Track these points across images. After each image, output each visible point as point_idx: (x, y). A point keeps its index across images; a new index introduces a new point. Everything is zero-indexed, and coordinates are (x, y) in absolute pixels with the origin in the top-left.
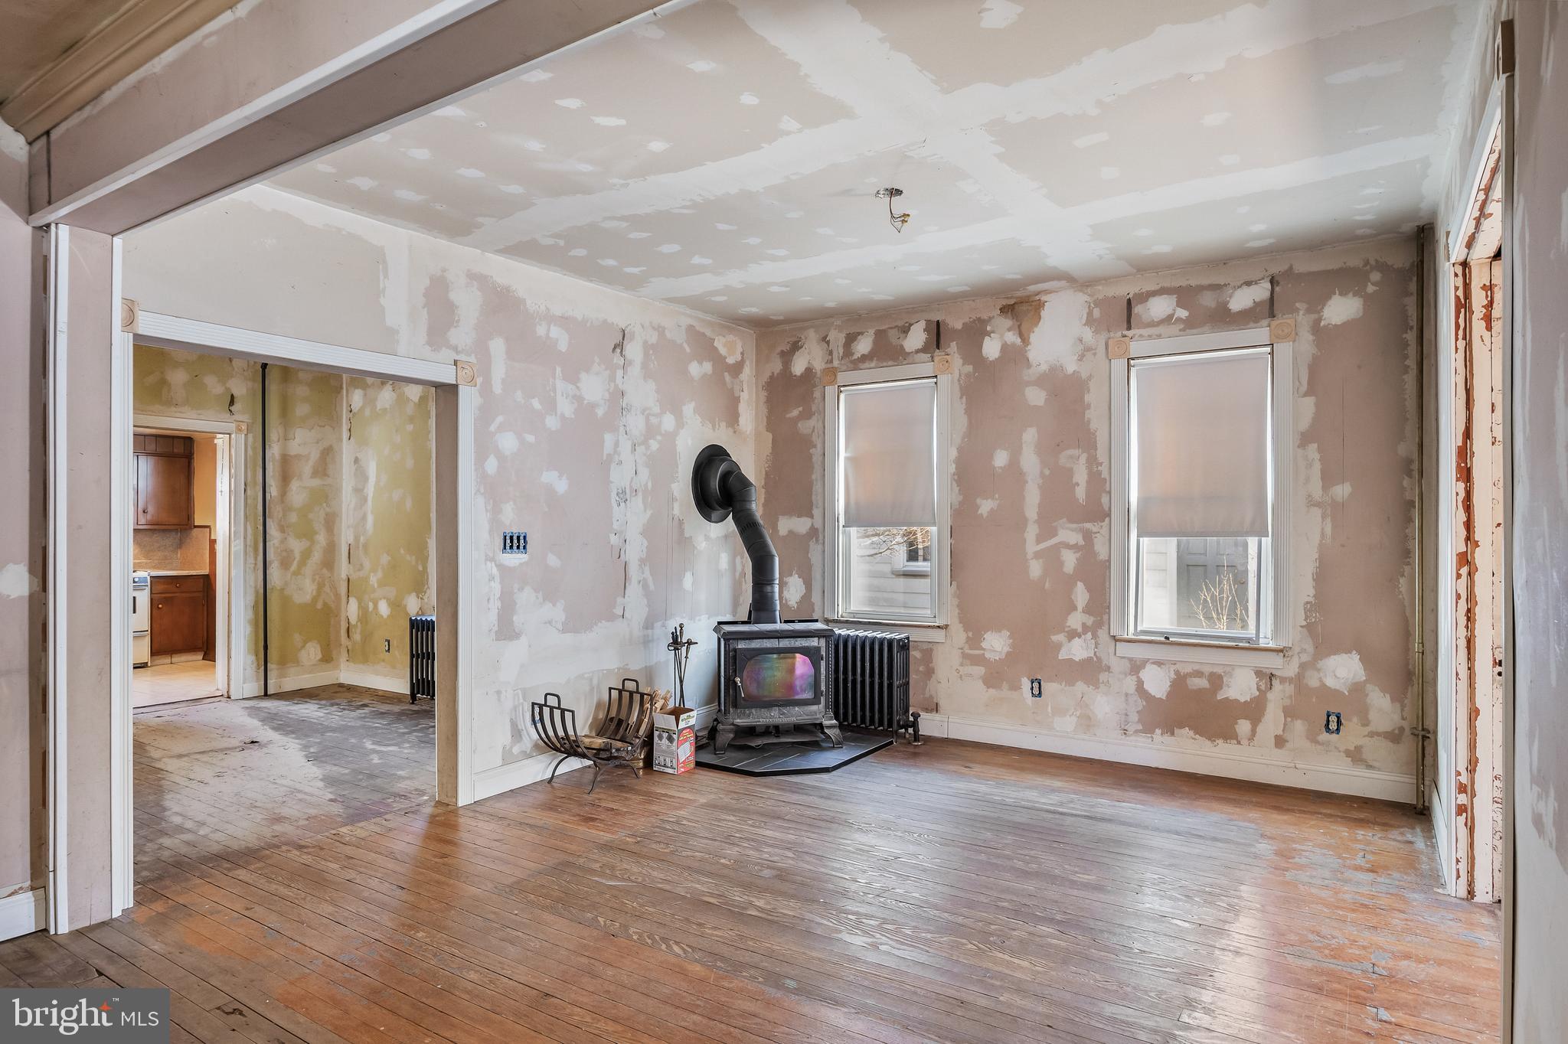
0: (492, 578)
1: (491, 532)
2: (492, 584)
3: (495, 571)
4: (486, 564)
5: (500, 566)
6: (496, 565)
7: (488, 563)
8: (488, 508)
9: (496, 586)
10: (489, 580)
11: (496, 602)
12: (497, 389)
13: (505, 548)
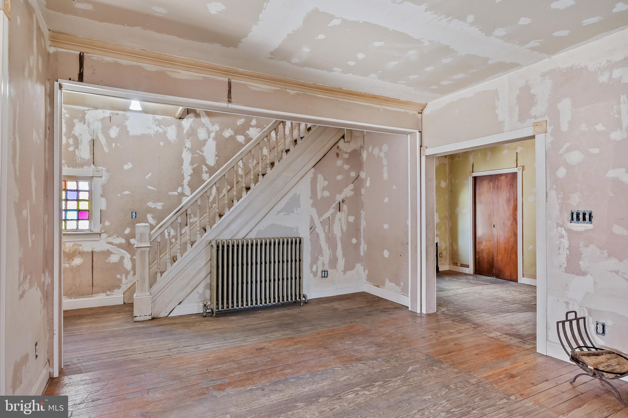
0: (562, 236)
1: (561, 211)
2: (562, 239)
3: (564, 232)
4: (557, 228)
5: (568, 230)
6: (565, 229)
7: (559, 227)
8: (559, 197)
9: (565, 242)
10: (560, 237)
11: (565, 250)
12: (564, 127)
13: (572, 219)
